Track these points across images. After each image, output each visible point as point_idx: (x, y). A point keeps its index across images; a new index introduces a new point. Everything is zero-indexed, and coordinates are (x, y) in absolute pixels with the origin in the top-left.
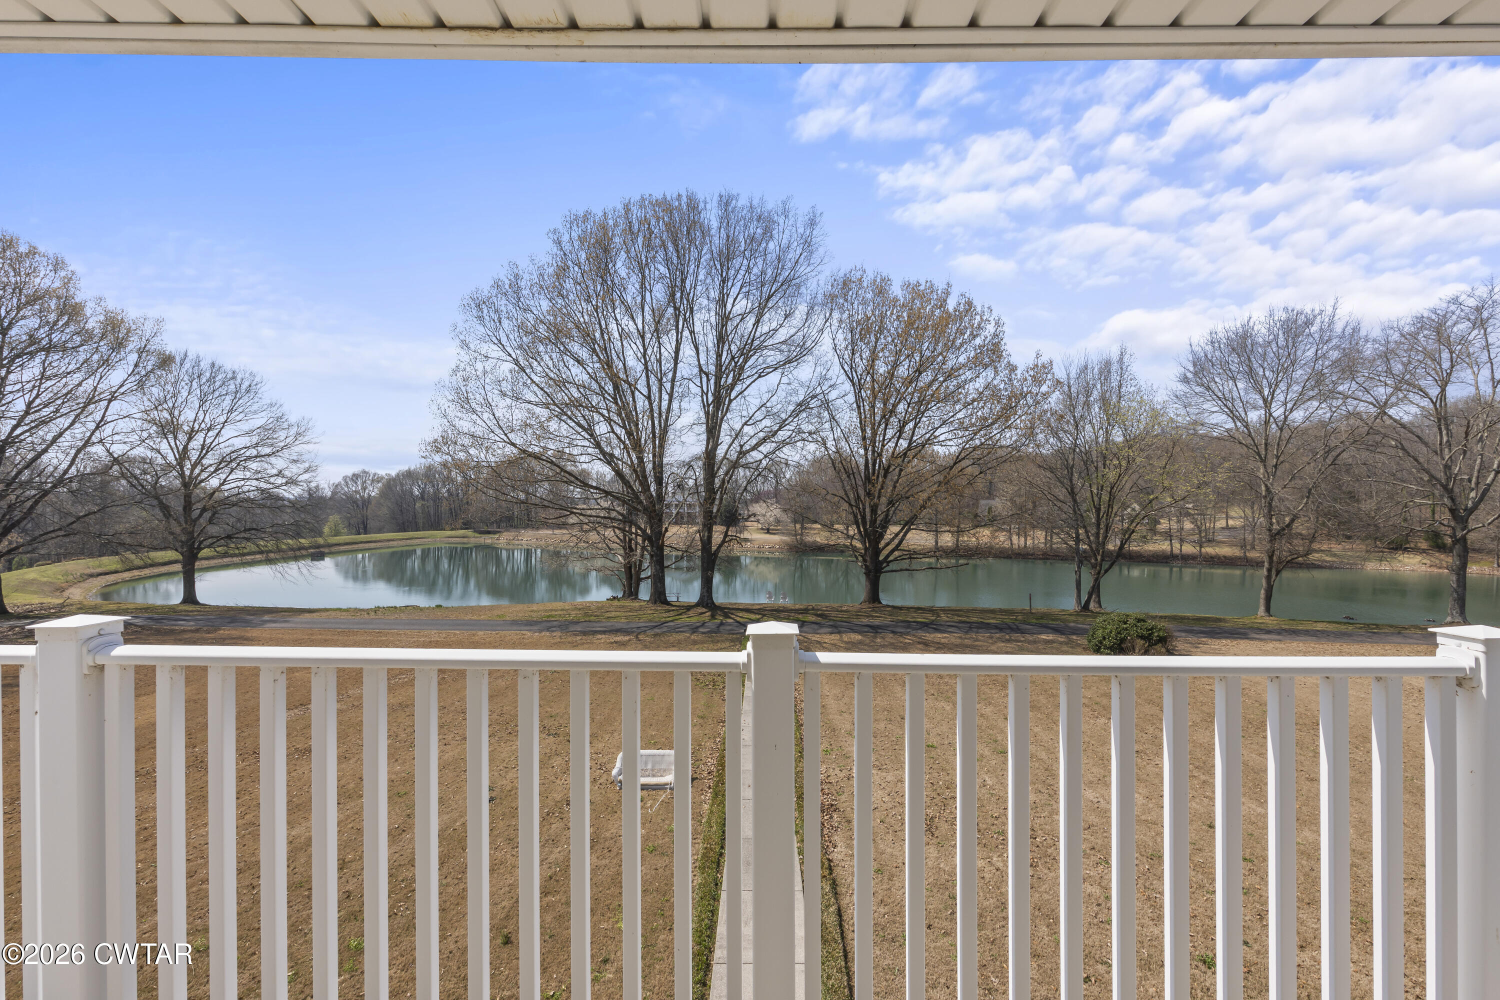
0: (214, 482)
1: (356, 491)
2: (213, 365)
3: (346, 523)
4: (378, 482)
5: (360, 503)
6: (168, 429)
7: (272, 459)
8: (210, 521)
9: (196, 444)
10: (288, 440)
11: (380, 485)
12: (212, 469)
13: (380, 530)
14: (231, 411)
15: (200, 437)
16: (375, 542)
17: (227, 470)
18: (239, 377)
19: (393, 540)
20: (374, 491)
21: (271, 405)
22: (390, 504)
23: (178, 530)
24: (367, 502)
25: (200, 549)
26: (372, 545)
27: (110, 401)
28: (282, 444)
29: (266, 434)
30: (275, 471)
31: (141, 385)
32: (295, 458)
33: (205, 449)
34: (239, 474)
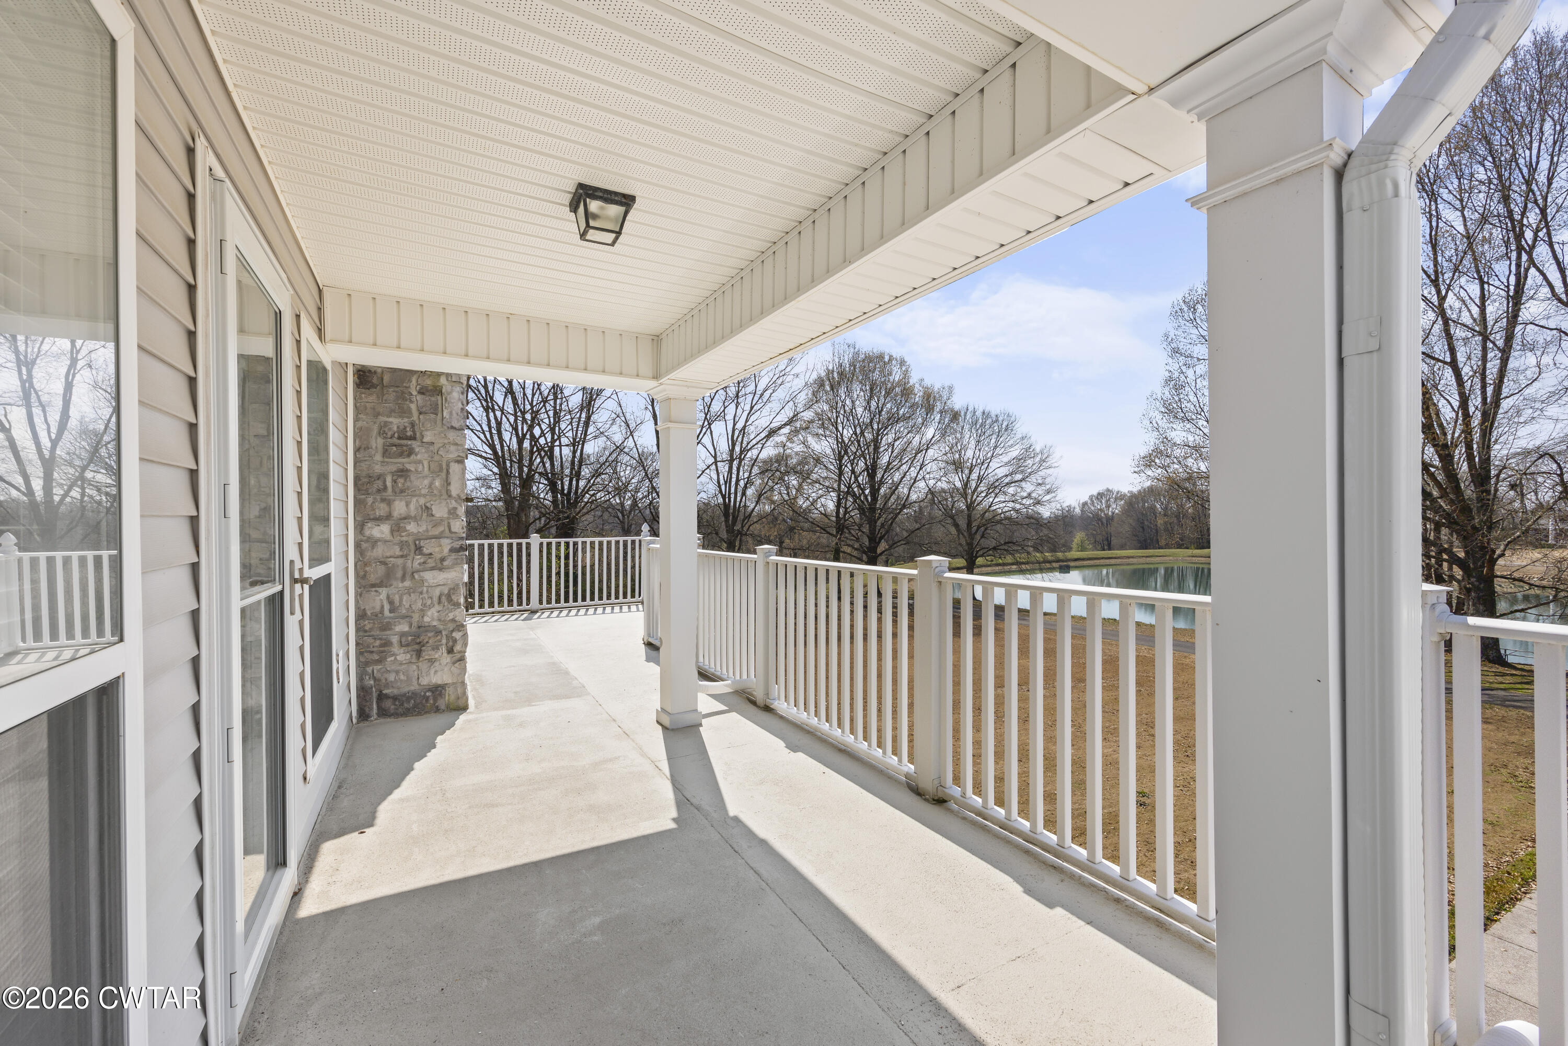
0: (985, 504)
1: (1101, 510)
2: (984, 413)
3: (1092, 540)
4: (1121, 499)
5: (1104, 521)
6: (958, 465)
7: (1023, 484)
8: (983, 536)
9: (974, 476)
10: (1034, 467)
11: (1122, 502)
12: (983, 495)
13: (1122, 547)
14: (996, 447)
15: (976, 470)
16: (1115, 558)
17: (993, 495)
18: (1000, 419)
19: (1133, 557)
20: (1116, 509)
21: (1023, 438)
22: (1131, 521)
23: (964, 543)
24: (1110, 519)
25: (977, 557)
26: (1113, 561)
27: (927, 450)
28: (1029, 470)
29: (1018, 463)
30: (1025, 494)
31: (943, 435)
32: (1040, 481)
33: (980, 479)
34: (1001, 498)
